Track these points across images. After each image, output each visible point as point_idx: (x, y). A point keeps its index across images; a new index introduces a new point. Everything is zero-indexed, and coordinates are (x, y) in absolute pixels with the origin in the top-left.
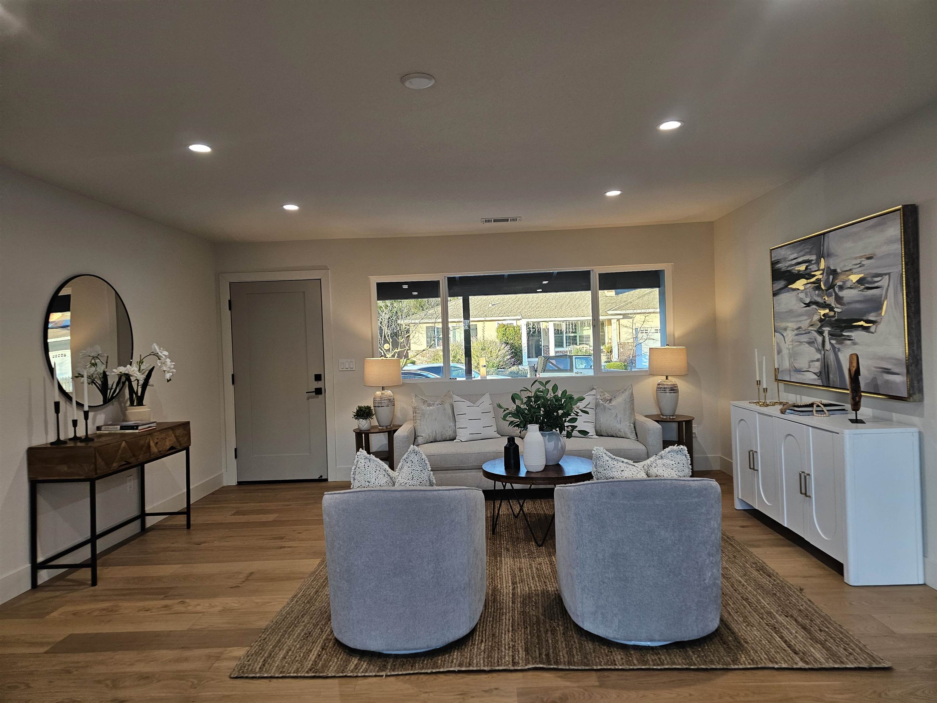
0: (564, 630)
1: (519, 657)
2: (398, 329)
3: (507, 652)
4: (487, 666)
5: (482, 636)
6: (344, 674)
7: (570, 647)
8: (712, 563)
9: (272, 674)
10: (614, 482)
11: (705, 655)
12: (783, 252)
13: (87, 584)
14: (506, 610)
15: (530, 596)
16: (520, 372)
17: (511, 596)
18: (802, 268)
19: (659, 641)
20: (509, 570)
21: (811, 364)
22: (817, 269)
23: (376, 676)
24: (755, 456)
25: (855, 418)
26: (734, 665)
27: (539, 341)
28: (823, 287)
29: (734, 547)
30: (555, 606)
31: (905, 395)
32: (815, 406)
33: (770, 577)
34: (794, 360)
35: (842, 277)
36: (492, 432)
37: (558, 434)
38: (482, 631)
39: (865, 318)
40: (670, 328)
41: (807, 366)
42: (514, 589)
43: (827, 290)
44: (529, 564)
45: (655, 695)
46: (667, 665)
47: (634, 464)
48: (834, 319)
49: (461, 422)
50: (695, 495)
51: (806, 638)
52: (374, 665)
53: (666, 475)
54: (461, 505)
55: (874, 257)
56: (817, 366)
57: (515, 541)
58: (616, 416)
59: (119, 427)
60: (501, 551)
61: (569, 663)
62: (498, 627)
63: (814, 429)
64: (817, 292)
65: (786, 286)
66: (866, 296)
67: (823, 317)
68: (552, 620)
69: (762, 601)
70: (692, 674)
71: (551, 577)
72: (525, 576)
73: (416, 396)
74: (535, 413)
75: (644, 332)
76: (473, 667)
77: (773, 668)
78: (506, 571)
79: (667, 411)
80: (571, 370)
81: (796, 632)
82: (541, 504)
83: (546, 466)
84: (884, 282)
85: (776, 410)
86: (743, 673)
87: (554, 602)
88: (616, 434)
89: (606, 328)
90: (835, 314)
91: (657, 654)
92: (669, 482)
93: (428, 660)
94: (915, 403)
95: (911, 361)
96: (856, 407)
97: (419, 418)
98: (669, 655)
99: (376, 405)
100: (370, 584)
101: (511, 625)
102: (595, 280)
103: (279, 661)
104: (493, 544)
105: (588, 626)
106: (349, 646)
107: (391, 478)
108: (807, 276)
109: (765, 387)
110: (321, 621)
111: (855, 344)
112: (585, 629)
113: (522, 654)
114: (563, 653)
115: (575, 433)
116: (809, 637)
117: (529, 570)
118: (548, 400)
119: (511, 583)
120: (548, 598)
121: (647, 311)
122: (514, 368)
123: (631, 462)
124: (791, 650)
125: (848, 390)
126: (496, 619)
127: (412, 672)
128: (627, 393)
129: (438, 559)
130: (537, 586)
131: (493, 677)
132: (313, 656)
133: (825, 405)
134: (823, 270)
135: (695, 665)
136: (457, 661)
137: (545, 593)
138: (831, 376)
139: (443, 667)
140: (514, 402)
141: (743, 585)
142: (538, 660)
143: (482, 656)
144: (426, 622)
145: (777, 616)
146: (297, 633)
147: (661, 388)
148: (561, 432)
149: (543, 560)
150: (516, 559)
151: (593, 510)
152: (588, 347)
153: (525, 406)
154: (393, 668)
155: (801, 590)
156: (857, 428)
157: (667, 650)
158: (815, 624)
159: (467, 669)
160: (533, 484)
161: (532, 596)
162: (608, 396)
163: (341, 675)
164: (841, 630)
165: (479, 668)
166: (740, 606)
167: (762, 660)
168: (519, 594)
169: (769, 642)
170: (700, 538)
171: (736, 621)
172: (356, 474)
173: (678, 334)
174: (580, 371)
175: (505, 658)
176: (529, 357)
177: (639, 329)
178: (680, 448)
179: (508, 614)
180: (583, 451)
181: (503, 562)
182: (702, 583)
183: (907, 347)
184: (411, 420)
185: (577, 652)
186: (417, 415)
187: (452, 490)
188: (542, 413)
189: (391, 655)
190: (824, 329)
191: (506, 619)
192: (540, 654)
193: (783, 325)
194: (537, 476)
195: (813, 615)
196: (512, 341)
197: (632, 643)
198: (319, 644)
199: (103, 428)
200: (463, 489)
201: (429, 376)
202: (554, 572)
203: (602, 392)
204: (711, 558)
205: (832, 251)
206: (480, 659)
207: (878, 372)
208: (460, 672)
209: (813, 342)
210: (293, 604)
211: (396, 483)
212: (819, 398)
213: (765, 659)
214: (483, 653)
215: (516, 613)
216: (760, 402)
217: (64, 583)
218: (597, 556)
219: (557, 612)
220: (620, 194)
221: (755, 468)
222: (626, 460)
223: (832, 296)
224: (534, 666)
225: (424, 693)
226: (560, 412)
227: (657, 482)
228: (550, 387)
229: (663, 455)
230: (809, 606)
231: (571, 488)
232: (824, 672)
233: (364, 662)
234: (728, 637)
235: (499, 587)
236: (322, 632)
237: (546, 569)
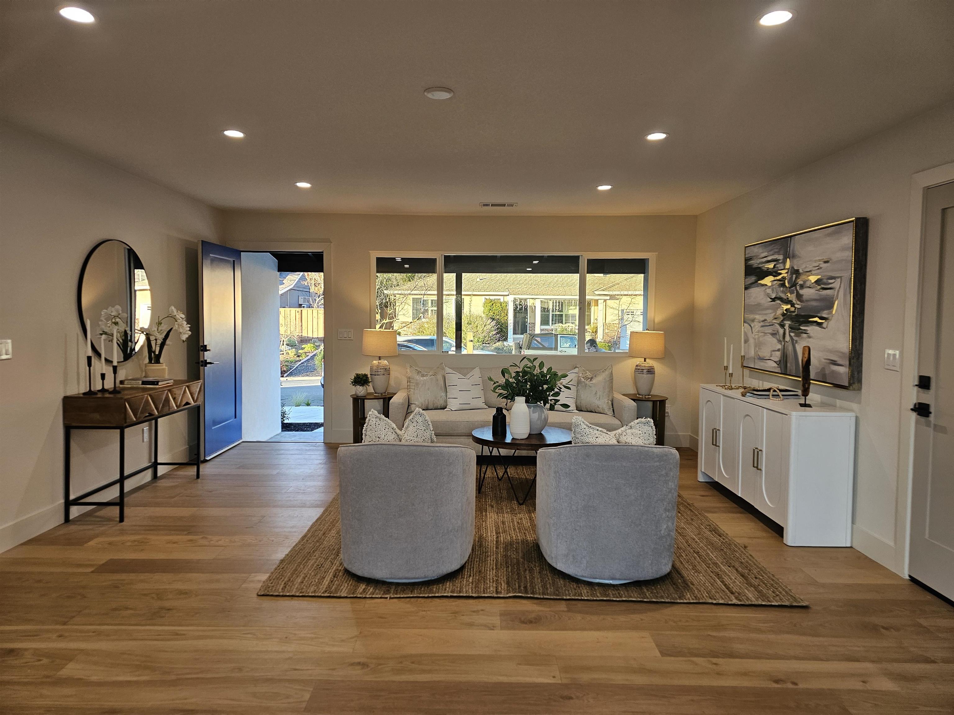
0: (540, 569)
1: (501, 588)
2: (388, 300)
3: (491, 584)
4: (475, 593)
5: (470, 572)
6: (355, 596)
7: (545, 582)
8: (668, 517)
9: (293, 593)
10: (589, 446)
11: (657, 592)
12: (756, 250)
13: (116, 521)
14: (491, 553)
15: (511, 543)
16: (505, 348)
17: (495, 543)
18: (771, 266)
19: (620, 579)
20: (493, 523)
21: (773, 353)
22: (783, 268)
23: (381, 598)
24: (718, 434)
25: (804, 403)
26: (680, 600)
27: (525, 318)
28: (787, 284)
29: (692, 512)
30: (533, 552)
31: (847, 384)
32: (772, 391)
33: (720, 536)
34: (759, 349)
35: (803, 277)
36: (480, 403)
37: (542, 406)
38: (470, 568)
39: (819, 315)
40: (651, 314)
41: (769, 355)
42: (497, 538)
43: (790, 288)
44: (511, 518)
45: (612, 618)
46: (625, 598)
47: (607, 432)
48: (794, 314)
49: (452, 392)
50: (656, 459)
51: (743, 583)
52: (379, 590)
53: (634, 443)
54: (458, 460)
55: (830, 261)
56: (777, 356)
57: (499, 499)
58: (596, 393)
59: (140, 382)
60: (486, 508)
61: (544, 594)
62: (484, 566)
63: (768, 411)
64: (782, 289)
65: (756, 282)
66: (820, 295)
67: (785, 312)
68: (529, 562)
69: (711, 554)
70: (644, 605)
71: (530, 529)
72: (507, 527)
73: (411, 367)
74: (522, 386)
75: (630, 313)
76: (463, 593)
77: (712, 604)
78: (491, 523)
79: (644, 390)
80: (556, 349)
81: (735, 579)
82: (523, 470)
83: (529, 434)
84: (836, 284)
85: (737, 394)
86: (687, 606)
87: (533, 549)
88: (595, 410)
89: (592, 309)
90: (795, 309)
91: (617, 590)
92: (636, 448)
93: (424, 588)
94: (854, 391)
95: (853, 355)
96: (806, 393)
97: (413, 387)
98: (628, 591)
99: (373, 373)
100: (378, 523)
101: (495, 564)
102: (583, 264)
103: (298, 584)
104: (479, 501)
105: (560, 566)
106: (358, 574)
107: (398, 435)
108: (774, 274)
109: (731, 372)
110: (331, 556)
111: (809, 337)
112: (558, 568)
113: (504, 585)
114: (538, 587)
115: (557, 407)
116: (746, 582)
117: (511, 523)
118: (535, 376)
119: (495, 533)
120: (527, 546)
121: (634, 293)
122: (499, 344)
123: (605, 431)
124: (729, 591)
125: (799, 377)
126: (482, 560)
127: (412, 596)
128: (607, 373)
129: (437, 504)
130: (518, 536)
131: (480, 602)
132: (326, 582)
133: (781, 391)
134: (788, 269)
135: (648, 598)
136: (449, 589)
137: (525, 542)
138: (789, 365)
139: (438, 593)
140: (504, 376)
141: (696, 542)
142: (517, 591)
143: (470, 587)
144: (424, 556)
145: (722, 566)
146: (310, 564)
147: (638, 370)
148: (545, 405)
149: (523, 517)
150: (499, 515)
151: (570, 469)
152: (573, 326)
153: (514, 380)
154: (395, 592)
155: (745, 547)
156: (805, 411)
157: (626, 587)
158: (753, 573)
159: (458, 595)
160: (518, 449)
161: (514, 544)
162: (589, 374)
163: (352, 596)
164: (774, 578)
165: (468, 595)
166: (691, 558)
167: (703, 597)
168: (502, 542)
169: (711, 584)
170: (659, 496)
171: (687, 568)
172: (368, 430)
173: (658, 319)
174: (564, 349)
175: (490, 588)
176: (515, 333)
177: (625, 311)
178: (647, 420)
179: (492, 557)
180: (564, 424)
181: (488, 516)
182: (658, 533)
183: (851, 342)
184: (404, 389)
185: (550, 586)
186: (411, 384)
187: (451, 447)
188: (528, 387)
189: (393, 583)
190: (785, 322)
191: (490, 560)
192: (519, 587)
193: (752, 316)
194: (522, 443)
195: (752, 566)
196: (498, 317)
197: (597, 581)
198: (330, 572)
199: (126, 382)
200: (460, 447)
201: (416, 348)
202: (534, 526)
203: (584, 371)
204: (667, 513)
205: (797, 253)
206: (469, 588)
207: (827, 363)
208: (452, 597)
209: (775, 334)
210: (304, 542)
211: (403, 440)
212: (776, 384)
213: (706, 596)
214: (471, 584)
215: (499, 555)
216: (726, 385)
217: (93, 519)
218: (571, 507)
219: (534, 557)
220: (611, 189)
221: (717, 445)
222: (600, 429)
223: (794, 293)
224: (514, 595)
225: (422, 611)
226: (545, 387)
227: (626, 447)
228: (537, 364)
229: (633, 426)
230: (750, 560)
231: (552, 450)
232: (753, 607)
233: (371, 587)
234: (677, 580)
235: (484, 536)
236: (332, 564)
237: (526, 523)
